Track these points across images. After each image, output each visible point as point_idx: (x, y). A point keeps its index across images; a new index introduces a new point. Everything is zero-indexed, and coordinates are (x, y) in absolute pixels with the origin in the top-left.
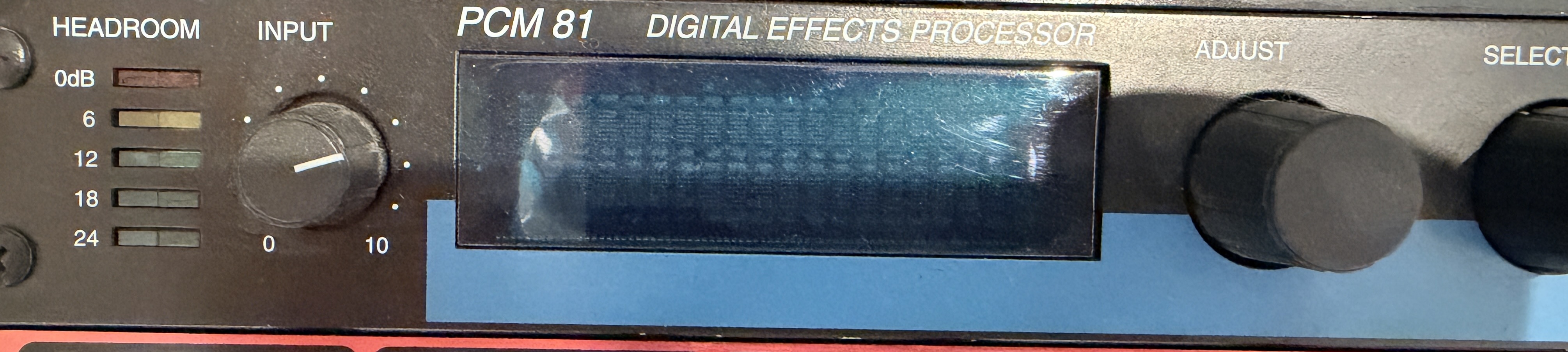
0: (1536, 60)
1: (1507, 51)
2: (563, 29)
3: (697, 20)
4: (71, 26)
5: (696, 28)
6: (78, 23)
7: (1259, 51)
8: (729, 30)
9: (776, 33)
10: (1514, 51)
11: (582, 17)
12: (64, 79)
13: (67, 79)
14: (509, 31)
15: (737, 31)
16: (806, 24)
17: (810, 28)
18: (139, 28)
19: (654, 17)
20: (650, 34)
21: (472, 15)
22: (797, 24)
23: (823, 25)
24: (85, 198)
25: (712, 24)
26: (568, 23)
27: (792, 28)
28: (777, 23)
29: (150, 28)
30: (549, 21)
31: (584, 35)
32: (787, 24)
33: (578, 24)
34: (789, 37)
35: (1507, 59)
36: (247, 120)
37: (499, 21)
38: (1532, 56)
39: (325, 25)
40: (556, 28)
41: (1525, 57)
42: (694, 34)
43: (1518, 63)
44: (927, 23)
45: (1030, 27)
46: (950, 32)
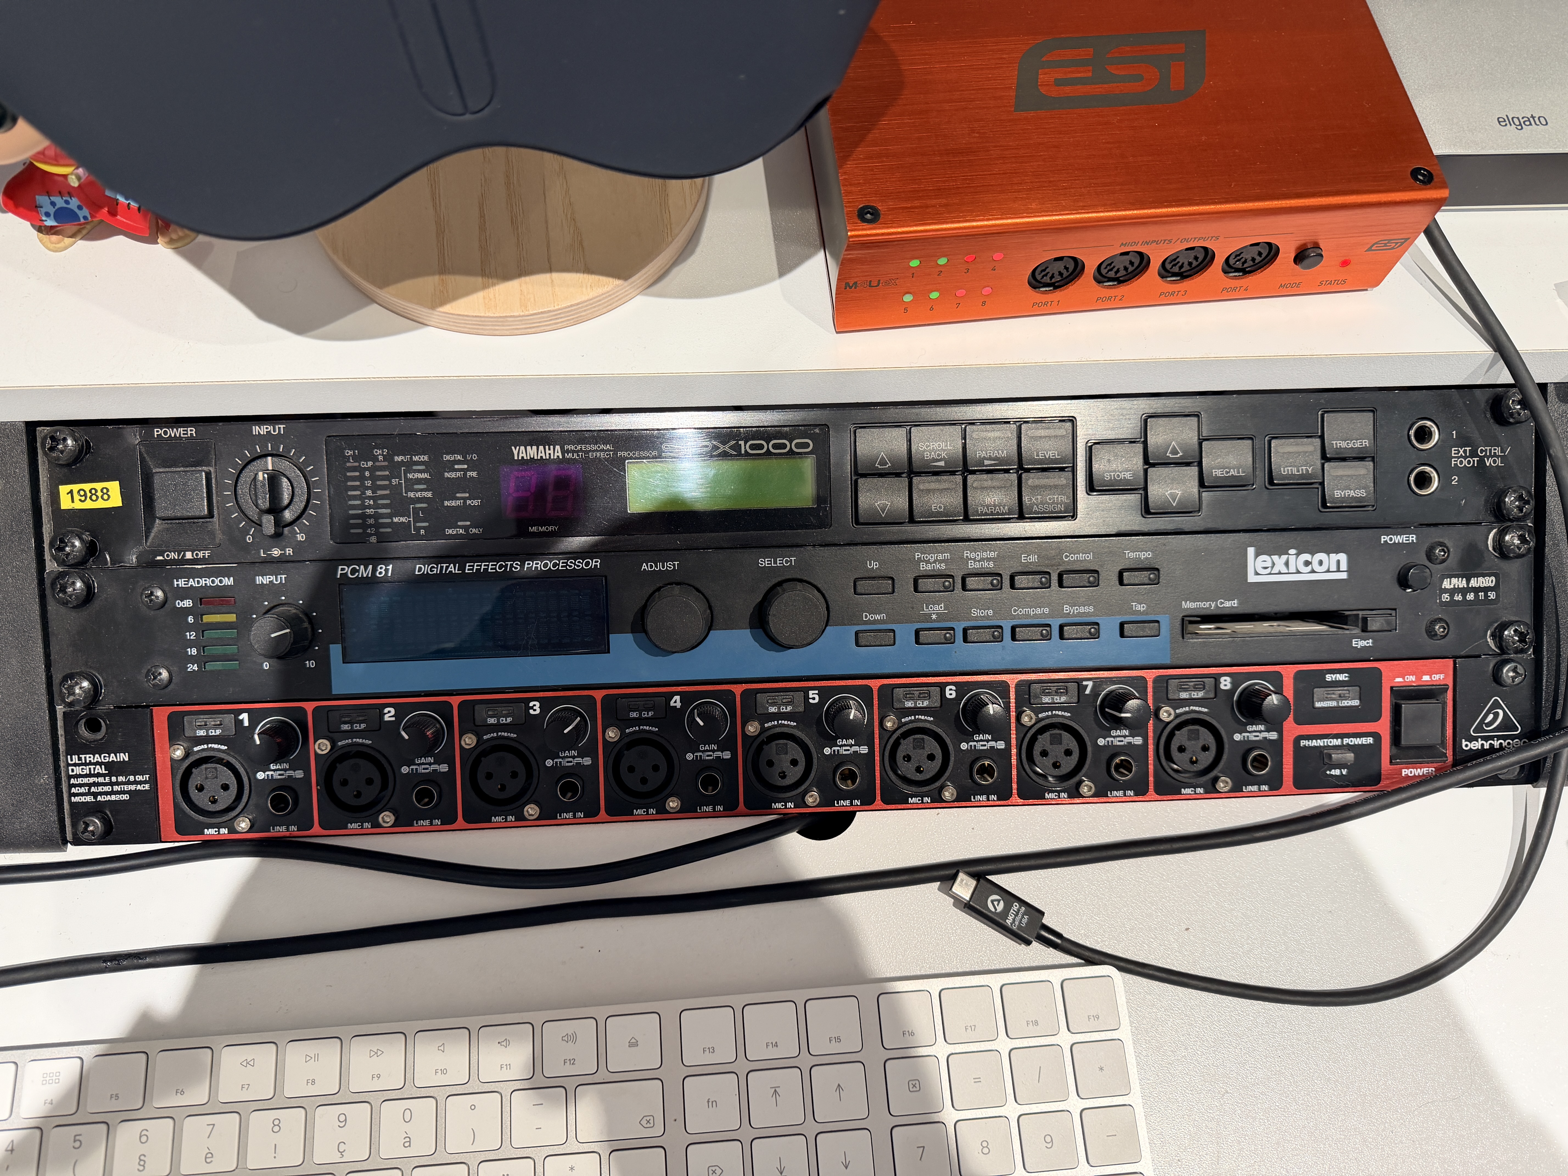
0: (780, 563)
1: (768, 561)
2: (380, 573)
3: (436, 566)
4: (181, 583)
5: (436, 569)
6: (184, 581)
7: (667, 566)
8: (449, 569)
9: (468, 570)
10: (771, 561)
11: (388, 567)
13: (181, 604)
14: (358, 575)
15: (453, 569)
16: (481, 566)
17: (483, 567)
18: (209, 582)
19: (418, 566)
20: (417, 573)
21: (343, 569)
22: (477, 566)
23: (488, 565)
24: (191, 651)
25: (442, 567)
26: (383, 570)
27: (475, 567)
28: (469, 566)
29: (213, 582)
30: (374, 570)
31: (390, 575)
32: (473, 566)
33: (387, 570)
34: (474, 571)
35: (768, 564)
36: (254, 616)
37: (354, 571)
38: (778, 562)
39: (283, 576)
40: (378, 572)
41: (775, 562)
42: (435, 572)
43: (773, 565)
44: (531, 562)
45: (574, 562)
46: (540, 566)
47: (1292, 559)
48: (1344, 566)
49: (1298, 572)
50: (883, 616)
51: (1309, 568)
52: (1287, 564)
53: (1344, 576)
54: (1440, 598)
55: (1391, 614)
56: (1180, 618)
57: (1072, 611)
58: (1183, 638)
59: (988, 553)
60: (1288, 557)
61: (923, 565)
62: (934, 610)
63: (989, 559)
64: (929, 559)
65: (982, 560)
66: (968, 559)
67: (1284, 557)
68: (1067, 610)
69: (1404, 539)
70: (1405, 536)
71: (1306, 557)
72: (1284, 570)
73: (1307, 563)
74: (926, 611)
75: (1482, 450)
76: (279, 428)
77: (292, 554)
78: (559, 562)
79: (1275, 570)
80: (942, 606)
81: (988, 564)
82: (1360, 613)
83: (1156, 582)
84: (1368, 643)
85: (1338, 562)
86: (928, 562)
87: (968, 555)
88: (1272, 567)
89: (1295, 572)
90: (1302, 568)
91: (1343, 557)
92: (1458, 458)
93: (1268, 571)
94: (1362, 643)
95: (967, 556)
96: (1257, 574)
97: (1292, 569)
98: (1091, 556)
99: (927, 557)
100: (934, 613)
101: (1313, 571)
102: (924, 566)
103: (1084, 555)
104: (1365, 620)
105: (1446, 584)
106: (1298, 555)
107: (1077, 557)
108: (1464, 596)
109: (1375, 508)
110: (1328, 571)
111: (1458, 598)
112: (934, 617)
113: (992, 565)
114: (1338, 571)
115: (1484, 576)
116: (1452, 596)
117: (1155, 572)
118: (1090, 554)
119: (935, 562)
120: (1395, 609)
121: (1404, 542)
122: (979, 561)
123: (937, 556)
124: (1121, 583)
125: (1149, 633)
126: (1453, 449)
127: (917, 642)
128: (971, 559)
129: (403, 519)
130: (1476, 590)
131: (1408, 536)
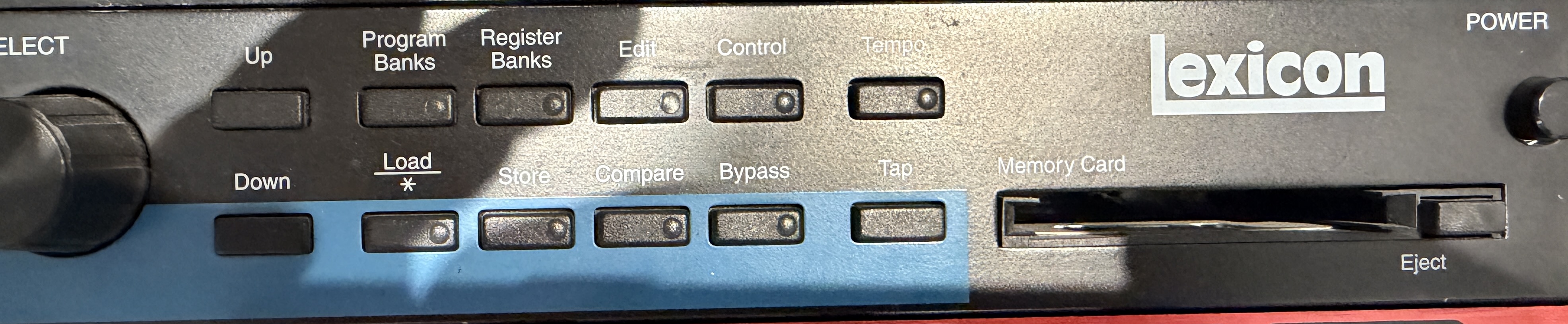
47: (1255, 63)
48: (1377, 83)
49: (1269, 94)
50: (285, 182)
51: (1296, 85)
52: (1242, 75)
53: (1378, 104)
55: (1491, 197)
56: (992, 200)
57: (739, 177)
58: (1000, 244)
59: (539, 33)
60: (1246, 61)
61: (382, 59)
62: (407, 169)
63: (540, 50)
64: (397, 46)
65: (525, 50)
66: (490, 48)
67: (1237, 59)
68: (727, 174)
69: (1522, 21)
70: (1521, 14)
71: (1291, 59)
72: (1237, 88)
73: (1290, 74)
79: (1216, 88)
80: (429, 159)
81: (540, 61)
82: (1419, 193)
83: (936, 109)
84: (1436, 263)
85: (1365, 73)
86: (393, 53)
87: (492, 37)
88: (1208, 84)
89: (1262, 93)
90: (1278, 85)
91: (1375, 61)
93: (1200, 89)
94: (1424, 264)
95: (488, 41)
96: (1171, 95)
97: (1256, 87)
98: (783, 47)
99: (390, 41)
100: (408, 177)
101: (1304, 93)
102: (384, 62)
103: (766, 45)
104: (1430, 210)
106: (1267, 55)
107: (751, 48)
110: (1341, 92)
112: (408, 185)
113: (547, 62)
114: (1365, 91)
117: (934, 88)
118: (781, 42)
119: (410, 53)
120: (1501, 186)
121: (1521, 28)
122: (517, 54)
123: (415, 40)
124: (855, 111)
125: (922, 230)
127: (366, 247)
128: (498, 48)
131: (1530, 14)
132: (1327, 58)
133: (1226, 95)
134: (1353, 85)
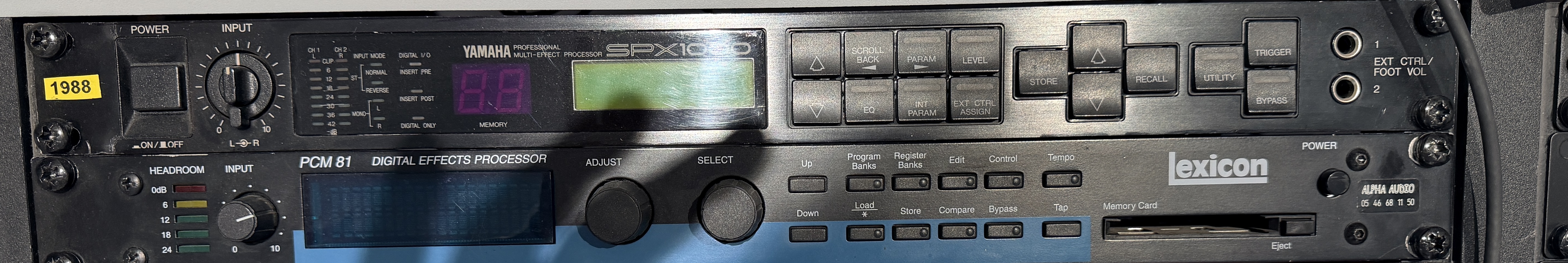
0: (718, 161)
1: (706, 159)
2: (340, 164)
3: (391, 158)
4: (156, 171)
5: (391, 161)
6: (159, 169)
7: (610, 162)
8: (404, 162)
9: (422, 162)
10: (709, 159)
11: (347, 159)
12: (155, 190)
14: (320, 165)
15: (407, 162)
16: (433, 159)
17: (435, 160)
18: (181, 170)
19: (375, 158)
20: (374, 164)
21: (305, 160)
22: (430, 158)
23: (440, 158)
24: (166, 235)
25: (397, 159)
26: (342, 162)
27: (428, 160)
28: (423, 158)
29: (186, 170)
30: (334, 161)
31: (348, 166)
32: (426, 159)
33: (345, 161)
34: (428, 164)
35: (706, 162)
36: (224, 203)
37: (315, 162)
38: (716, 160)
39: (251, 166)
40: (337, 163)
41: (714, 160)
42: (391, 164)
43: (711, 163)
44: (481, 156)
45: (521, 156)
46: (490, 159)
47: (1213, 163)
48: (1264, 171)
49: (1219, 176)
50: (816, 213)
51: (1230, 173)
52: (1208, 168)
53: (1264, 180)
54: (1360, 204)
55: (1310, 219)
56: (1100, 220)
57: (997, 211)
58: (1104, 239)
59: (917, 154)
60: (1209, 163)
61: (855, 164)
62: (864, 208)
63: (918, 161)
64: (861, 159)
65: (912, 161)
66: (898, 160)
67: (1205, 162)
68: (992, 210)
69: (1325, 146)
70: (1325, 143)
71: (1228, 162)
72: (1205, 174)
73: (1228, 168)
74: (857, 209)
75: (1405, 59)
76: (247, 26)
77: (258, 145)
78: (508, 156)
79: (1196, 174)
80: (873, 204)
81: (918, 165)
82: (1281, 217)
83: (1078, 184)
84: (1287, 246)
85: (1259, 167)
86: (859, 162)
87: (899, 156)
88: (1193, 171)
89: (1215, 176)
90: (1222, 172)
91: (1264, 162)
92: (1381, 67)
93: (1189, 174)
94: (1282, 246)
95: (897, 157)
96: (1177, 177)
97: (1213, 173)
98: (1016, 159)
99: (858, 157)
100: (865, 211)
101: (1234, 176)
102: (856, 166)
103: (1009, 158)
104: (1284, 224)
105: (1366, 190)
106: (1218, 160)
107: (1003, 159)
108: (1384, 202)
109: (1296, 115)
110: (1249, 176)
111: (1377, 204)
112: (865, 214)
113: (920, 165)
114: (1259, 175)
115: (1403, 182)
116: (1371, 201)
117: (1078, 175)
118: (1015, 157)
119: (866, 162)
120: (1315, 214)
121: (1325, 148)
122: (909, 162)
123: (868, 157)
124: (1045, 184)
125: (1072, 232)
126: (1376, 59)
127: (849, 238)
128: (901, 160)
129: (361, 114)
130: (1396, 197)
131: (1329, 143)
132: (1243, 161)
133: (1200, 177)
134: (1254, 172)
